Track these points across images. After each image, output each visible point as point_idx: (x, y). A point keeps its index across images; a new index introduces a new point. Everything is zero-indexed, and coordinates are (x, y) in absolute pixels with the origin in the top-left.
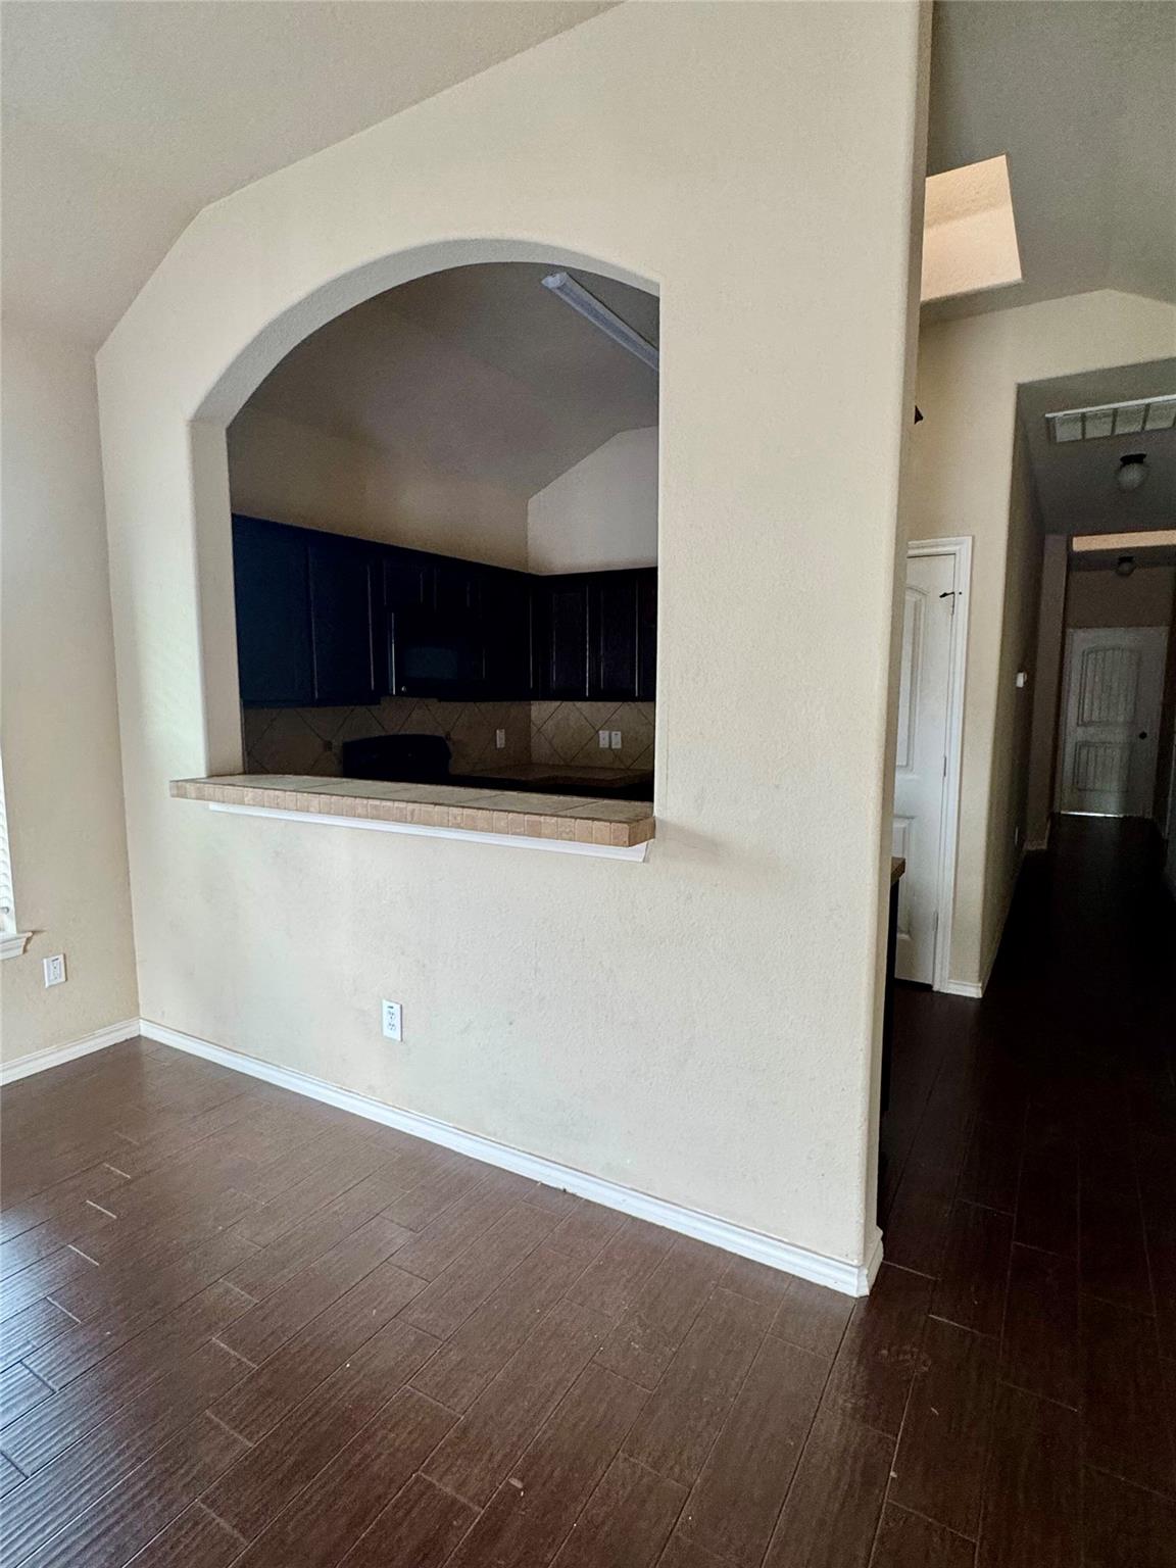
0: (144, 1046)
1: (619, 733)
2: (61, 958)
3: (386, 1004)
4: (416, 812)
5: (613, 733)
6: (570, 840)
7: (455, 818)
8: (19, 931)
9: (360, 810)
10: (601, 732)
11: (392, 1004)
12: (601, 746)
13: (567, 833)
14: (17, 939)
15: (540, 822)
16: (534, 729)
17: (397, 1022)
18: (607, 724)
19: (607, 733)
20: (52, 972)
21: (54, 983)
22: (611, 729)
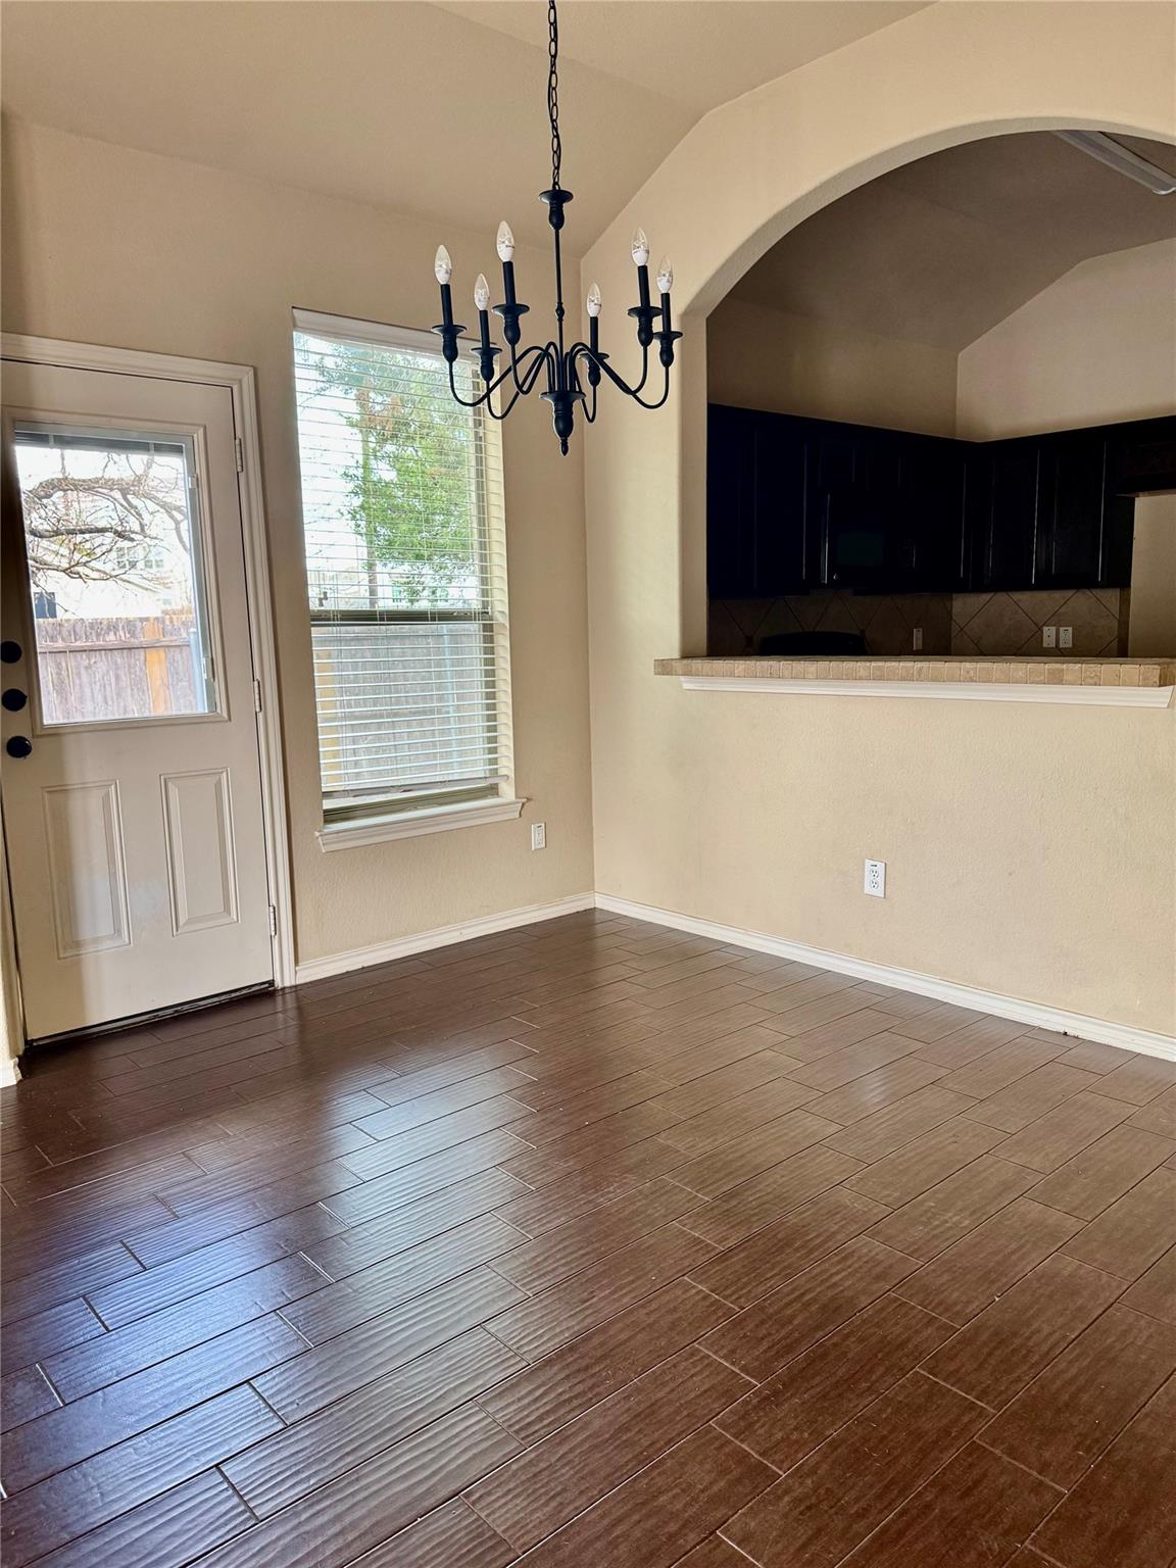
0: (598, 917)
1: (1070, 629)
2: (543, 825)
3: (868, 863)
4: (924, 670)
5: (1062, 629)
6: (1096, 684)
7: (968, 672)
8: (517, 797)
9: (862, 673)
10: (1045, 629)
11: (875, 863)
12: (1045, 645)
13: (1092, 678)
14: (514, 803)
15: (1063, 670)
16: (955, 629)
17: (880, 880)
18: (1057, 620)
19: (1053, 629)
20: (537, 838)
21: (539, 847)
22: (1058, 625)
